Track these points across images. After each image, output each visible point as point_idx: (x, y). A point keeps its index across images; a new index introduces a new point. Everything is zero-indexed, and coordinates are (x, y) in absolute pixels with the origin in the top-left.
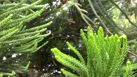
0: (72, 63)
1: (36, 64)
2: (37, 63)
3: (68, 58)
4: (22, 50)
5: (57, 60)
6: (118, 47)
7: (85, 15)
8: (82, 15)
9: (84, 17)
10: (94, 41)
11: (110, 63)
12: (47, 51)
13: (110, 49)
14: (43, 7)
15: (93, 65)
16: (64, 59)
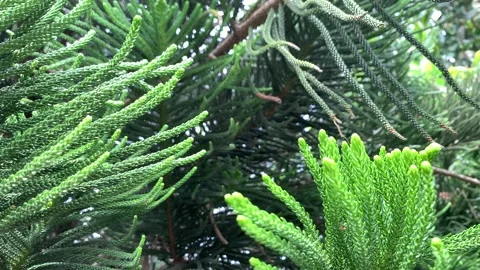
0: (282, 238)
1: (160, 240)
2: (162, 237)
3: (271, 223)
4: (116, 201)
5: (243, 228)
6: (414, 188)
7: (312, 77)
8: (303, 76)
9: (309, 81)
10: (336, 178)
11: (395, 236)
12: (193, 196)
13: (394, 193)
14: (175, 71)
15: (343, 242)
16: (259, 226)
